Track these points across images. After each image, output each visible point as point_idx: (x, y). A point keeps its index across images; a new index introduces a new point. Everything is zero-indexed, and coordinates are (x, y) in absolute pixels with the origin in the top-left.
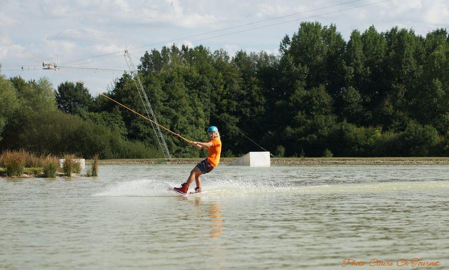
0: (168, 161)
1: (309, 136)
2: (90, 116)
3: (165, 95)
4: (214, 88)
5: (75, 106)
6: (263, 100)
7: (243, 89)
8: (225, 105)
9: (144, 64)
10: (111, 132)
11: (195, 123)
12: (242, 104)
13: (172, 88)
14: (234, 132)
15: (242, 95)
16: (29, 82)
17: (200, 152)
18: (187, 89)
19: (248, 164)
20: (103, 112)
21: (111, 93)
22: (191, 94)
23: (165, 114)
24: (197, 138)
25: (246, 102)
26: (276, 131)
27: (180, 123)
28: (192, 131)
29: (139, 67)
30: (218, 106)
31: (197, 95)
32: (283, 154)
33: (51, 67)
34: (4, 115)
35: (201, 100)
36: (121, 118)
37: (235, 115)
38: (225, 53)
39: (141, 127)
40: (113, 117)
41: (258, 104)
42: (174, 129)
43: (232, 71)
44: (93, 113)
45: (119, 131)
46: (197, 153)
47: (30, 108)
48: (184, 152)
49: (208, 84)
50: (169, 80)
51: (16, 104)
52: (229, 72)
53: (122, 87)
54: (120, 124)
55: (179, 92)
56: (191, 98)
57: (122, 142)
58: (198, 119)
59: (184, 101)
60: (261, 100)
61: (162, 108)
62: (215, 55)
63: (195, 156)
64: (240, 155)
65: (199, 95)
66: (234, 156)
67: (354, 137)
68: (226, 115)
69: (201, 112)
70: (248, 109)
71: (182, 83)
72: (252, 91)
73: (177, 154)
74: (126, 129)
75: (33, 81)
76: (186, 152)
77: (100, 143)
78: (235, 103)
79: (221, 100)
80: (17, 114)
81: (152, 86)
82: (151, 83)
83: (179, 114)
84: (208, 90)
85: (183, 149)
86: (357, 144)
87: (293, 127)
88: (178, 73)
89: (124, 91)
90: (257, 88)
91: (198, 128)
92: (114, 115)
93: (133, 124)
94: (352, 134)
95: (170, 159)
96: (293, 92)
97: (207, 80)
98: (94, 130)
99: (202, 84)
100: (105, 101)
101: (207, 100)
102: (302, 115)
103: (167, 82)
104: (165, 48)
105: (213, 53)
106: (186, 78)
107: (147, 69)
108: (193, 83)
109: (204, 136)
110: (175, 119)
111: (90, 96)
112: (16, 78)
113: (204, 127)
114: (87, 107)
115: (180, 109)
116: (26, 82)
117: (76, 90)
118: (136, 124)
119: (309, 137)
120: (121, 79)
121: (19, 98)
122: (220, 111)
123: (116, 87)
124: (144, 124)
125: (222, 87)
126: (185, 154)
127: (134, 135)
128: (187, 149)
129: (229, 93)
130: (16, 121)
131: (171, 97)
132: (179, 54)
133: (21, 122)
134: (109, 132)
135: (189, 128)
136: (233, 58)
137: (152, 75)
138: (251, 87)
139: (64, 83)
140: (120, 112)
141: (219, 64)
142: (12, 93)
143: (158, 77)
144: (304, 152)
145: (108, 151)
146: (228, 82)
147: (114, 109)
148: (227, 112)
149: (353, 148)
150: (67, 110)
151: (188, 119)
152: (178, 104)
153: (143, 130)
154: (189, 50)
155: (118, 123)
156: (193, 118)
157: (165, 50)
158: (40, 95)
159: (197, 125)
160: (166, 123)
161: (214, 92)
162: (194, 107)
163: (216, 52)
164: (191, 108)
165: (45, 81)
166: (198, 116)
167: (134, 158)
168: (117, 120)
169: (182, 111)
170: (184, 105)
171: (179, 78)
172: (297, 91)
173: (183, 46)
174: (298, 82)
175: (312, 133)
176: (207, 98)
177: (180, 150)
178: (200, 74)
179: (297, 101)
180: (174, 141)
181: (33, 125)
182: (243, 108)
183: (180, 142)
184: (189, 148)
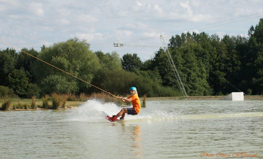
0: (186, 98)
2: (141, 73)
3: (184, 61)
4: (211, 56)
5: (132, 67)
6: (239, 63)
7: (228, 57)
8: (218, 66)
9: (172, 43)
10: (153, 82)
11: (201, 76)
12: (227, 65)
13: (188, 56)
14: (223, 81)
15: (228, 60)
16: (106, 54)
18: (196, 57)
19: (231, 99)
20: (149, 71)
21: (153, 60)
22: (198, 60)
23: (184, 72)
24: (202, 85)
25: (230, 64)
26: (247, 81)
27: (193, 76)
28: (199, 81)
29: (169, 45)
30: (214, 67)
31: (202, 60)
32: (251, 93)
33: (118, 45)
34: (92, 73)
35: (204, 63)
36: (159, 74)
37: (223, 71)
38: (217, 36)
39: (170, 78)
40: (154, 73)
41: (236, 65)
42: (189, 80)
43: (222, 47)
44: (143, 71)
45: (158, 81)
46: (202, 93)
47: (107, 68)
48: (194, 93)
49: (208, 54)
50: (186, 52)
51: (99, 66)
52: (220, 47)
53: (159, 56)
54: (158, 77)
55: (192, 58)
56: (198, 61)
57: (160, 88)
58: (202, 74)
59: (194, 64)
60: (238, 63)
61: (182, 68)
62: (211, 37)
63: (201, 95)
64: (226, 94)
65: (203, 60)
66: (223, 95)
68: (218, 71)
69: (204, 70)
70: (231, 68)
71: (193, 54)
72: (233, 57)
73: (191, 94)
74: (161, 80)
75: (108, 53)
76: (196, 93)
77: (147, 88)
78: (223, 65)
79: (215, 63)
80: (99, 72)
81: (176, 56)
82: (175, 54)
83: (191, 71)
84: (208, 57)
85: (194, 91)
87: (256, 78)
88: (191, 48)
89: (160, 59)
90: (236, 56)
91: (202, 79)
92: (154, 72)
93: (165, 77)
95: (187, 96)
96: (256, 58)
97: (207, 52)
98: (143, 81)
99: (204, 54)
100: (149, 65)
101: (207, 63)
102: (261, 71)
103: (184, 53)
104: (183, 33)
105: (210, 36)
106: (196, 50)
107: (173, 46)
108: (199, 54)
109: (206, 83)
110: (189, 74)
111: (141, 61)
112: (98, 52)
113: (206, 79)
114: (139, 68)
115: (192, 68)
116: (104, 54)
117: (133, 58)
118: (167, 77)
120: (158, 52)
121: (101, 63)
122: (215, 70)
123: (156, 56)
124: (172, 77)
125: (216, 55)
126: (195, 94)
127: (166, 84)
128: (197, 91)
129: (220, 59)
130: (99, 76)
131: (187, 62)
132: (191, 37)
133: (101, 76)
134: (152, 81)
135: (198, 79)
136: (222, 39)
137: (176, 49)
138: (232, 55)
139: (126, 54)
140: (158, 71)
141: (214, 42)
142: (96, 60)
143: (179, 50)
145: (151, 92)
146: (219, 53)
147: (155, 69)
148: (219, 70)
150: (128, 69)
151: (197, 74)
152: (191, 65)
153: (172, 80)
154: (197, 35)
155: (157, 77)
156: (200, 74)
157: (183, 35)
158: (112, 61)
159: (202, 78)
160: (185, 76)
161: (211, 58)
162: (200, 67)
163: (212, 36)
164: (198, 68)
165: (115, 53)
166: (202, 72)
167: (166, 97)
168: (157, 75)
169: (193, 69)
170: (195, 66)
171: (191, 50)
172: (258, 58)
173: (193, 33)
174: (259, 52)
176: (207, 62)
177: (192, 92)
178: (203, 48)
179: (259, 63)
180: (189, 87)
181: (108, 78)
182: (228, 67)
183: (192, 87)
184: (198, 90)
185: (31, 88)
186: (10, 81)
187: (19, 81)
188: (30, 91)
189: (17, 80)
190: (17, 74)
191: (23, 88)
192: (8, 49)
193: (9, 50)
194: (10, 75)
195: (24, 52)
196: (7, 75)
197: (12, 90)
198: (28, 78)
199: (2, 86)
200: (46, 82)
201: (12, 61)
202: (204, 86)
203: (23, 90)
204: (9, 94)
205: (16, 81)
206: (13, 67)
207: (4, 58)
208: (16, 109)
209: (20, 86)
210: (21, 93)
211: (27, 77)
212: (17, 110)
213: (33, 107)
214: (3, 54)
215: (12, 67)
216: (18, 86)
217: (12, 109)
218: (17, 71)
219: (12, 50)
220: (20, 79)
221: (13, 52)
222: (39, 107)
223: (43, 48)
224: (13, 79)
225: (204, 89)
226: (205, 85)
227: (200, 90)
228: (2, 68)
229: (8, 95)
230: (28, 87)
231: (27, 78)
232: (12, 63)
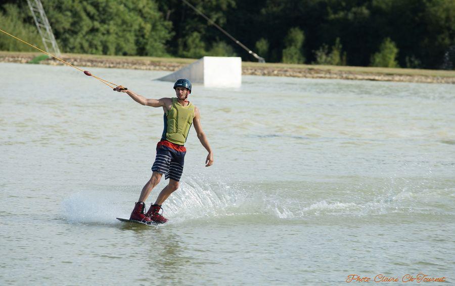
1: (354, 9)
17: (138, 33)
24: (131, 6)
32: (299, 44)
66: (203, 44)
67: (443, 16)
85: (103, 28)
86: (449, 29)
94: (441, 10)
119: (355, 13)
128: (113, 28)
144: (341, 42)
149: (440, 38)
175: (359, 5)
180: (85, 10)
183: (97, 13)
184: (116, 24)
202: (140, 11)
225: (137, 22)
226: (141, 6)
227: (124, 22)
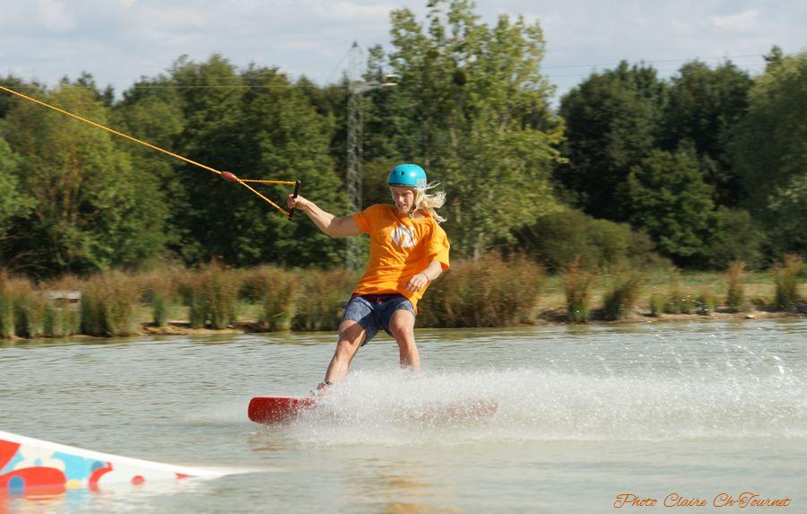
185: (727, 228)
186: (636, 199)
187: (674, 199)
188: (721, 242)
189: (667, 194)
190: (664, 172)
191: (689, 230)
192: (623, 65)
193: (630, 68)
194: (638, 176)
195: (693, 76)
196: (623, 173)
197: (644, 237)
198: (710, 188)
199: (604, 222)
200: (787, 200)
201: (641, 116)
203: (693, 239)
204: (631, 253)
205: (662, 200)
206: (650, 140)
207: (608, 103)
208: (665, 316)
209: (680, 220)
210: (684, 251)
211: (707, 180)
212: (667, 321)
213: (733, 305)
214: (605, 87)
215: (643, 139)
216: (670, 219)
217: (646, 315)
218: (664, 159)
219: (643, 70)
220: (677, 189)
221: (645, 77)
222: (760, 305)
223: (775, 59)
224: (648, 190)
228: (603, 145)
229: (629, 256)
230: (712, 222)
231: (705, 185)
232: (644, 126)
